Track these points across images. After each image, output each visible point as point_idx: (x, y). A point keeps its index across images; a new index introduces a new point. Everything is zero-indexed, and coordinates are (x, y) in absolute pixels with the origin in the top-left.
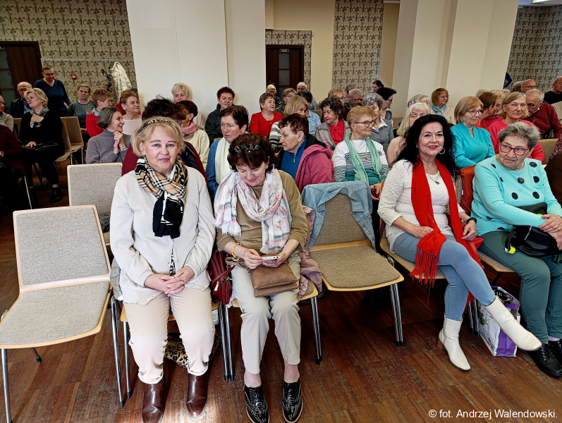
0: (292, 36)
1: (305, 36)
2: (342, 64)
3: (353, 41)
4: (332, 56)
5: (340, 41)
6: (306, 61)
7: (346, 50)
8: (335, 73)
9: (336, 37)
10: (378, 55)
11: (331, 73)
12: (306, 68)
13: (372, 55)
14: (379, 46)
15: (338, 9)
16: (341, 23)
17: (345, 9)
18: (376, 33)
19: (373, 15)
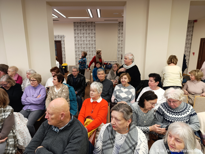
0: (56, 37)
1: (61, 37)
2: (79, 48)
3: (83, 39)
4: (74, 45)
5: (77, 39)
6: (62, 47)
7: (80, 42)
8: (76, 51)
9: (75, 37)
10: (95, 44)
11: (74, 52)
12: (63, 49)
13: (92, 44)
14: (95, 41)
15: (75, 26)
16: (77, 32)
17: (78, 26)
18: (93, 35)
19: (91, 28)
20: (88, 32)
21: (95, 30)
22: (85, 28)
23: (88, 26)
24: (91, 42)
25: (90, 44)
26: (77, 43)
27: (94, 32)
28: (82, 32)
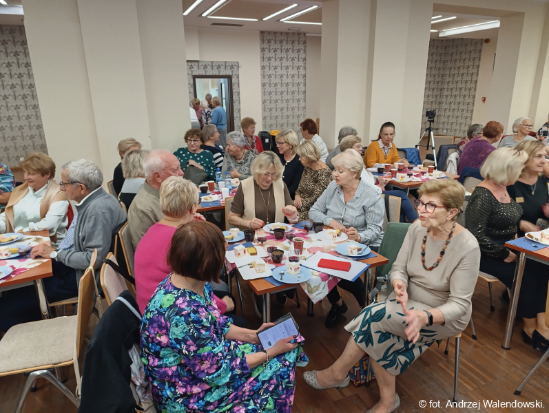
0: (219, 67)
1: (232, 67)
2: (270, 93)
4: (260, 85)
5: (267, 72)
6: (235, 91)
7: (273, 80)
8: (264, 102)
9: (263, 68)
10: (305, 85)
11: (260, 102)
12: (235, 98)
13: (299, 84)
14: (305, 76)
15: (263, 41)
16: (267, 54)
17: (269, 41)
18: (301, 63)
19: (297, 47)
20: (291, 55)
21: (305, 51)
22: (285, 46)
23: (290, 42)
24: (296, 80)
25: (294, 83)
26: (267, 80)
27: (302, 55)
28: (279, 54)
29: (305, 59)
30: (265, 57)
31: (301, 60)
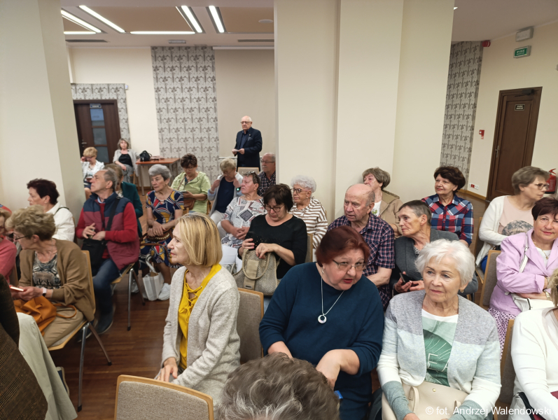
0: (100, 90)
1: (117, 90)
2: (169, 120)
4: (155, 111)
5: (163, 94)
6: (121, 118)
7: (172, 105)
8: (161, 131)
9: (157, 90)
10: (215, 110)
11: (157, 131)
13: (207, 110)
14: (215, 100)
15: (155, 58)
16: (161, 74)
17: (164, 58)
18: (209, 84)
19: (201, 63)
20: (194, 73)
21: (213, 69)
22: (185, 63)
23: (192, 58)
24: (203, 104)
25: (201, 108)
26: (163, 105)
27: (210, 73)
28: (178, 74)
29: (213, 79)
30: (159, 77)
31: (210, 80)
